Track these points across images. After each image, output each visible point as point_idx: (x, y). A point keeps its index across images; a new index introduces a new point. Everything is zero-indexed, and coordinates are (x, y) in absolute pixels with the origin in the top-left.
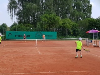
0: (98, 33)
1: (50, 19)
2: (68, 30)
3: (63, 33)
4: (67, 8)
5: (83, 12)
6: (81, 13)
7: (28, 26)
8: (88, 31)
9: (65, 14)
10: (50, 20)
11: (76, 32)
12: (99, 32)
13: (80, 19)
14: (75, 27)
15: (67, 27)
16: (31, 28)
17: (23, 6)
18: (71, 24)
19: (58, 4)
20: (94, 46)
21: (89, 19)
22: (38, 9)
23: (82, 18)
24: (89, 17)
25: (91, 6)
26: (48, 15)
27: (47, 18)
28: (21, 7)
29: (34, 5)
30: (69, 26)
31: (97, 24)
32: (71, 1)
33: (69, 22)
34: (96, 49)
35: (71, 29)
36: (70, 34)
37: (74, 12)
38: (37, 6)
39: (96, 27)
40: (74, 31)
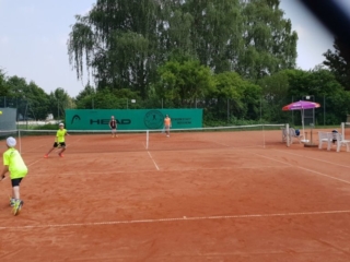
0: (316, 109)
1: (184, 74)
2: (233, 103)
3: (220, 111)
4: (228, 42)
5: (274, 53)
6: (267, 57)
7: (125, 94)
8: (289, 106)
9: (223, 59)
10: (183, 78)
11: (256, 109)
12: (317, 106)
13: (265, 74)
14: (253, 96)
15: (230, 95)
16: (134, 101)
17: (111, 41)
18: (242, 88)
19: (206, 34)
20: (306, 146)
21: (291, 71)
22: (150, 47)
23: (270, 70)
24: (291, 65)
25: (294, 37)
26: (177, 65)
27: (174, 71)
28: (103, 45)
29: (139, 38)
30: (235, 92)
31: (314, 85)
32: (239, 24)
33: (236, 82)
34: (310, 153)
35: (243, 100)
36: (238, 114)
37: (249, 53)
38: (146, 40)
39: (310, 94)
40: (250, 106)
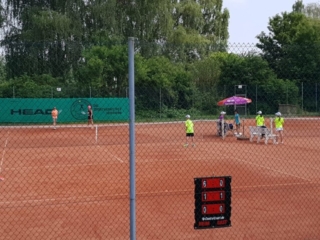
1: (112, 59)
2: (165, 91)
3: (154, 100)
4: (155, 21)
5: (204, 32)
6: (197, 39)
9: (150, 40)
10: (111, 63)
11: (188, 98)
13: (194, 56)
14: (184, 83)
15: (162, 83)
16: (59, 89)
18: (173, 75)
19: (131, 13)
21: (222, 55)
23: (200, 52)
24: (222, 48)
25: (226, 16)
26: (104, 49)
27: (101, 57)
29: (62, 18)
30: (166, 80)
31: (246, 73)
32: (168, 3)
35: (173, 88)
36: (169, 102)
37: (178, 34)
38: (68, 20)
39: (242, 83)
40: (181, 94)
